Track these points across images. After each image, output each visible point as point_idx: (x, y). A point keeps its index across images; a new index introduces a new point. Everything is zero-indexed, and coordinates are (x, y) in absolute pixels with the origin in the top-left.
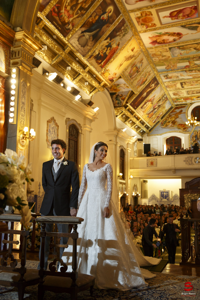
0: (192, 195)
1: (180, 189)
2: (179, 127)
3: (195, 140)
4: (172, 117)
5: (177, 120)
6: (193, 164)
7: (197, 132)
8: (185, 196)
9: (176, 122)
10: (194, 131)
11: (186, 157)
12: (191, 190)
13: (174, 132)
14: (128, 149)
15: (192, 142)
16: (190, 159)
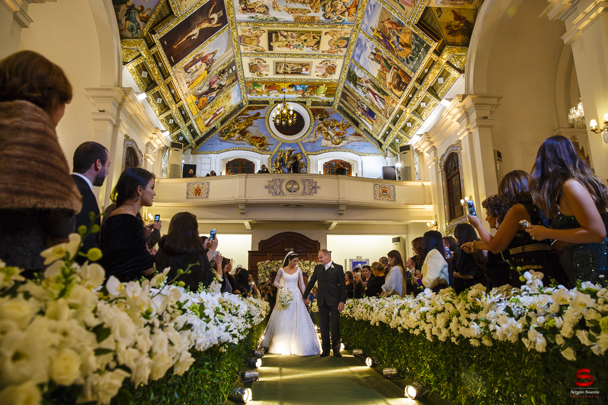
0: (274, 263)
1: (249, 252)
2: (252, 142)
3: (280, 166)
4: (241, 123)
5: (250, 128)
6: (283, 194)
7: (283, 153)
8: (260, 265)
9: (248, 132)
10: (278, 152)
11: (271, 179)
12: (271, 254)
13: (242, 150)
14: (147, 155)
15: (275, 170)
16: (278, 183)
